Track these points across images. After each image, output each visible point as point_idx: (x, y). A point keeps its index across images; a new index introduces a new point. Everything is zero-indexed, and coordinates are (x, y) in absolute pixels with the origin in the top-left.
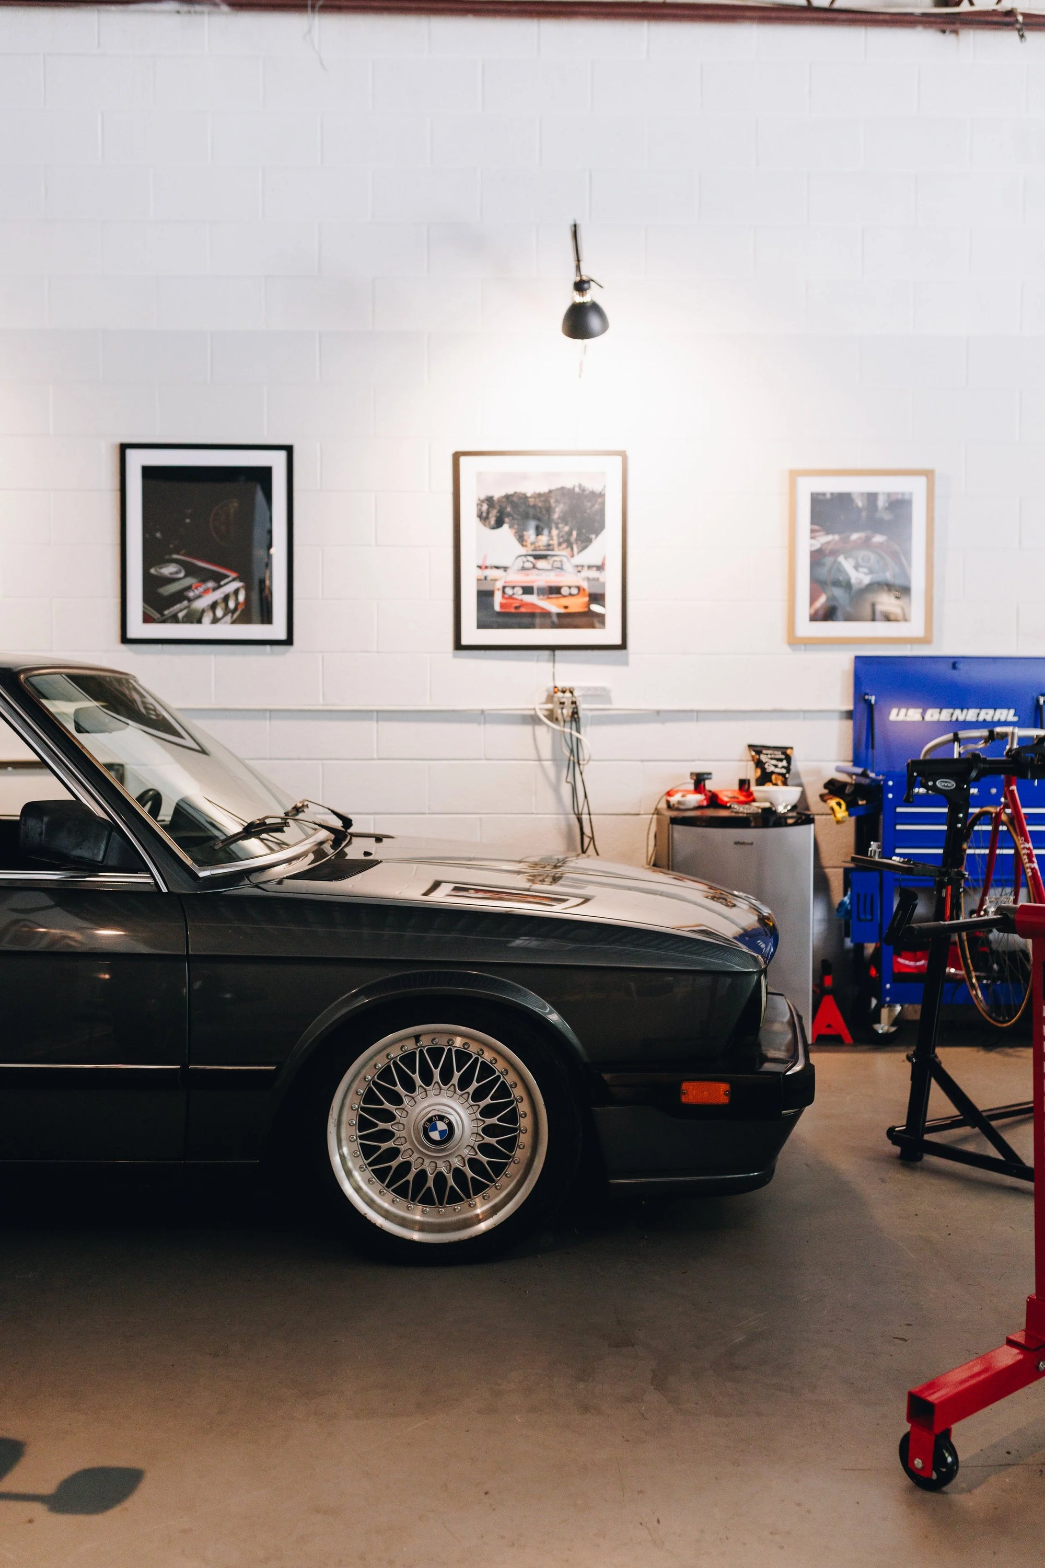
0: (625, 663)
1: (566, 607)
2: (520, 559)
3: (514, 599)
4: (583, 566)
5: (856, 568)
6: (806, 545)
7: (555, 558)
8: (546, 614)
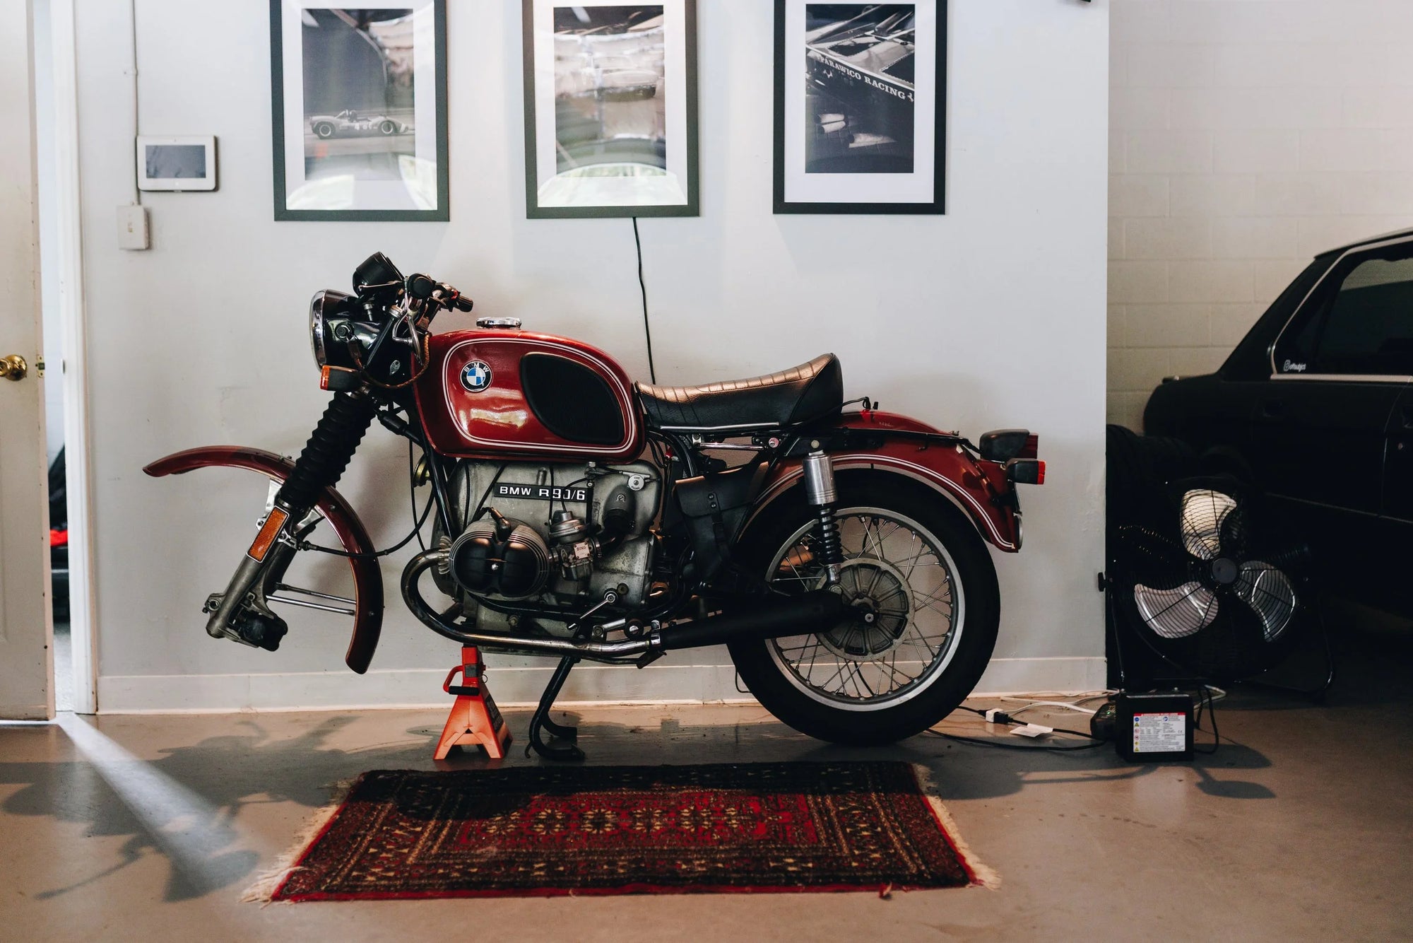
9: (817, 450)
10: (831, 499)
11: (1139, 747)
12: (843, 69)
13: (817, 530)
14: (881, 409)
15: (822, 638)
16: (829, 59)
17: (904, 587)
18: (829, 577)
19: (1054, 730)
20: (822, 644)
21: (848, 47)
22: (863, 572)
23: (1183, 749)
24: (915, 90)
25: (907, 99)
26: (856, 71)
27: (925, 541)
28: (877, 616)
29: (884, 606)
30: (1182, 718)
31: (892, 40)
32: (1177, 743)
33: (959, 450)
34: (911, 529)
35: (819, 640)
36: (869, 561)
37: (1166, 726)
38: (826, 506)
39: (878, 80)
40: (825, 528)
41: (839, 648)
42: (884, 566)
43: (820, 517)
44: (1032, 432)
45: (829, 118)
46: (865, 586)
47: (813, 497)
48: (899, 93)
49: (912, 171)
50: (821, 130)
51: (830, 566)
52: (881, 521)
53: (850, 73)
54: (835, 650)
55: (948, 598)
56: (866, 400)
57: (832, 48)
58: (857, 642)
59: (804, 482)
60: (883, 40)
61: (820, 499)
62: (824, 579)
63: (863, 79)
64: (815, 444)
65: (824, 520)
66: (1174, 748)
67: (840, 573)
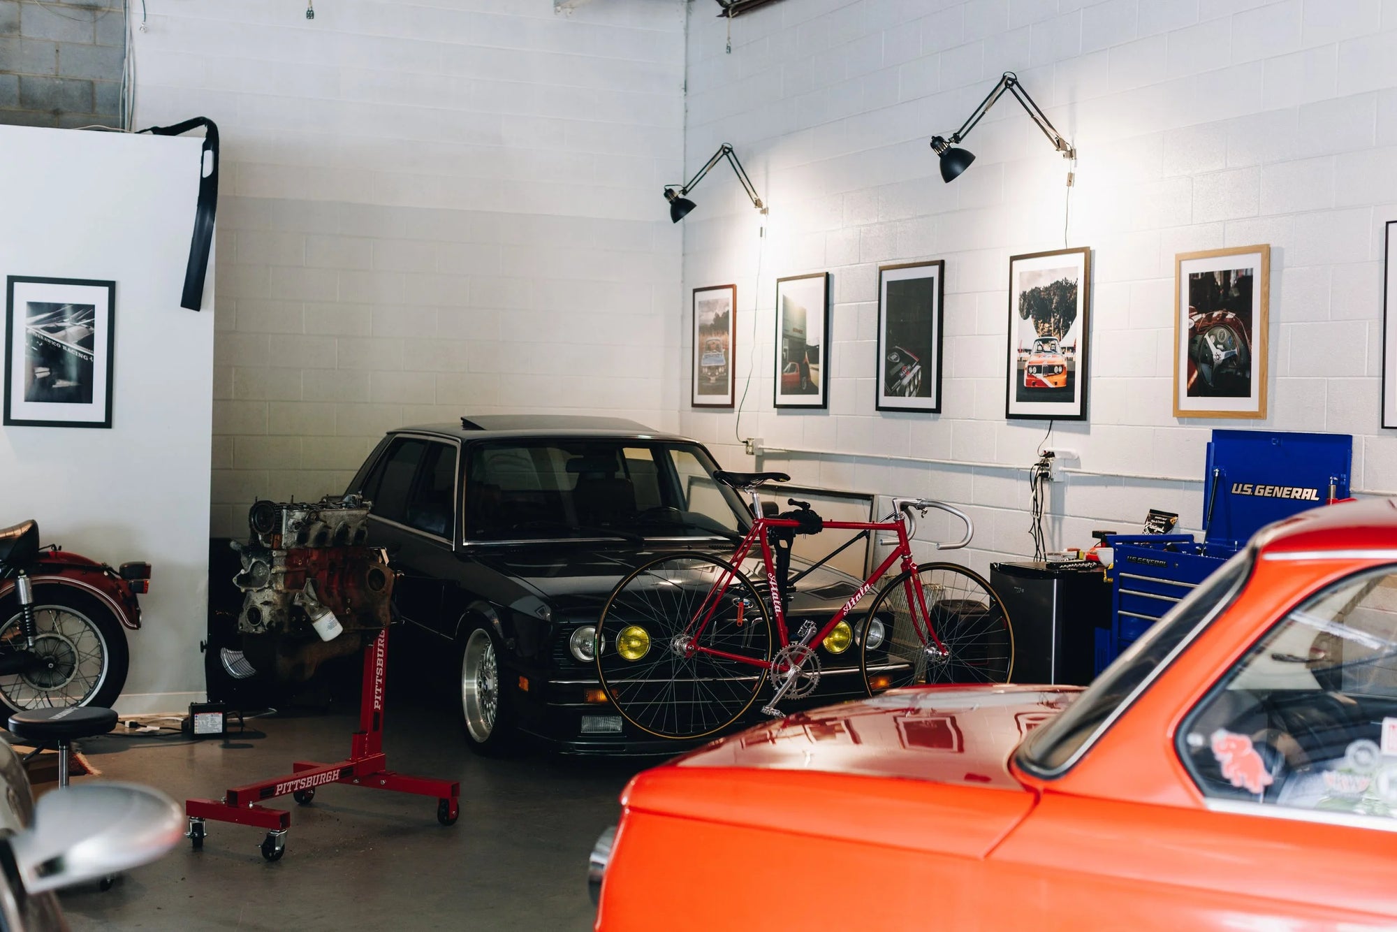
0: (1087, 432)
1: (1056, 383)
2: (1037, 342)
3: (1033, 376)
4: (1065, 348)
5: (1216, 344)
6: (1187, 324)
7: (1053, 342)
8: (1047, 389)
9: (24, 574)
10: (31, 601)
11: (197, 731)
12: (49, 341)
13: (22, 618)
14: (63, 550)
15: (25, 678)
16: (41, 335)
17: (74, 649)
18: (28, 644)
19: (161, 728)
20: (25, 683)
21: (53, 328)
22: (50, 641)
23: (221, 731)
24: (94, 355)
25: (89, 360)
26: (57, 342)
27: (87, 624)
28: (56, 666)
29: (62, 660)
30: (221, 715)
31: (80, 325)
32: (218, 729)
33: (106, 574)
34: (78, 617)
35: (23, 680)
36: (53, 635)
37: (212, 720)
38: (27, 605)
39: (71, 348)
40: (27, 617)
41: (34, 684)
42: (62, 638)
43: (24, 611)
44: (148, 563)
45: (41, 369)
46: (51, 649)
47: (20, 600)
48: (84, 356)
49: (91, 402)
50: (34, 377)
51: (29, 637)
52: (61, 613)
53: (53, 343)
54: (32, 685)
55: (100, 656)
56: (54, 546)
57: (43, 329)
58: (46, 680)
59: (16, 591)
60: (75, 325)
61: (24, 601)
62: (26, 646)
63: (62, 347)
64: (22, 572)
65: (26, 613)
66: (216, 731)
67: (35, 642)
